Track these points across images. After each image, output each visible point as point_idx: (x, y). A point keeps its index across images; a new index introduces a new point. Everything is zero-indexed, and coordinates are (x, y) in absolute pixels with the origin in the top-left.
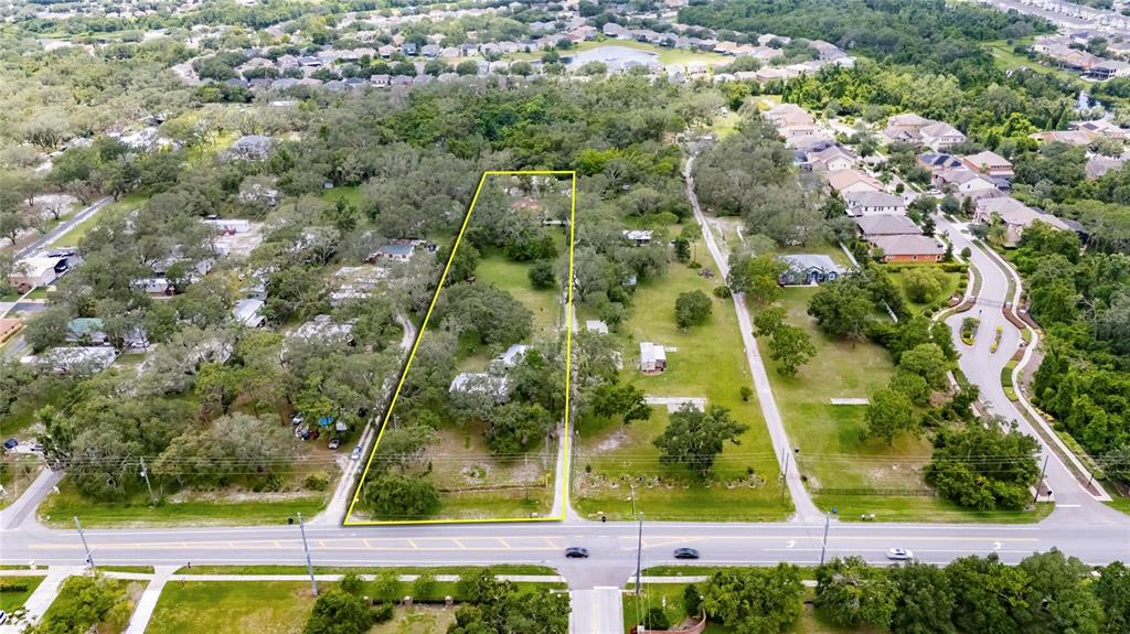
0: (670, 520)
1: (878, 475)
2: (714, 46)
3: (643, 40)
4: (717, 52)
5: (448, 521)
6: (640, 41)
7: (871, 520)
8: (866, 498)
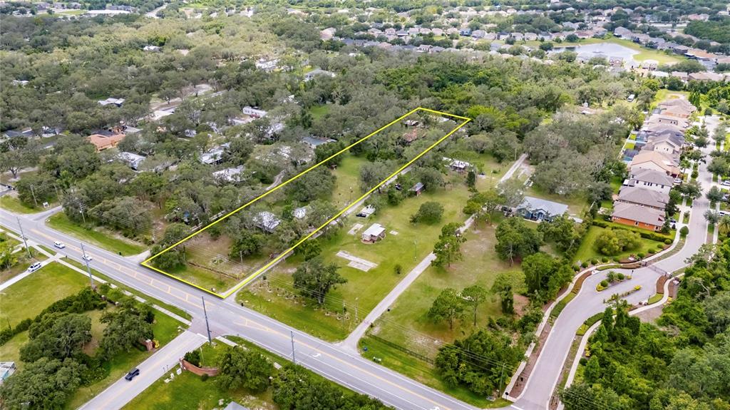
0: (274, 318)
1: (420, 342)
2: (686, 51)
3: (637, 41)
4: (687, 56)
5: (178, 278)
6: (634, 41)
7: (378, 362)
8: (394, 350)
